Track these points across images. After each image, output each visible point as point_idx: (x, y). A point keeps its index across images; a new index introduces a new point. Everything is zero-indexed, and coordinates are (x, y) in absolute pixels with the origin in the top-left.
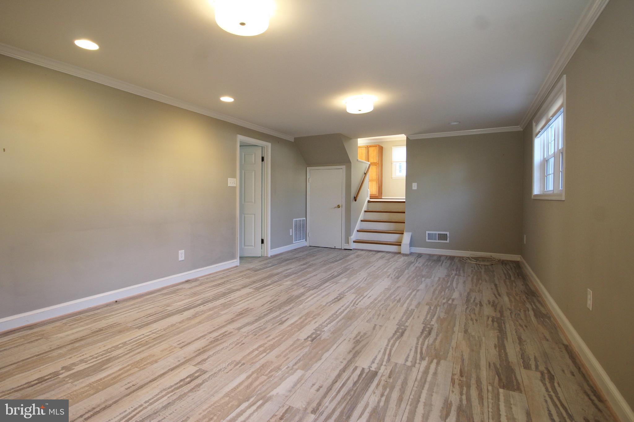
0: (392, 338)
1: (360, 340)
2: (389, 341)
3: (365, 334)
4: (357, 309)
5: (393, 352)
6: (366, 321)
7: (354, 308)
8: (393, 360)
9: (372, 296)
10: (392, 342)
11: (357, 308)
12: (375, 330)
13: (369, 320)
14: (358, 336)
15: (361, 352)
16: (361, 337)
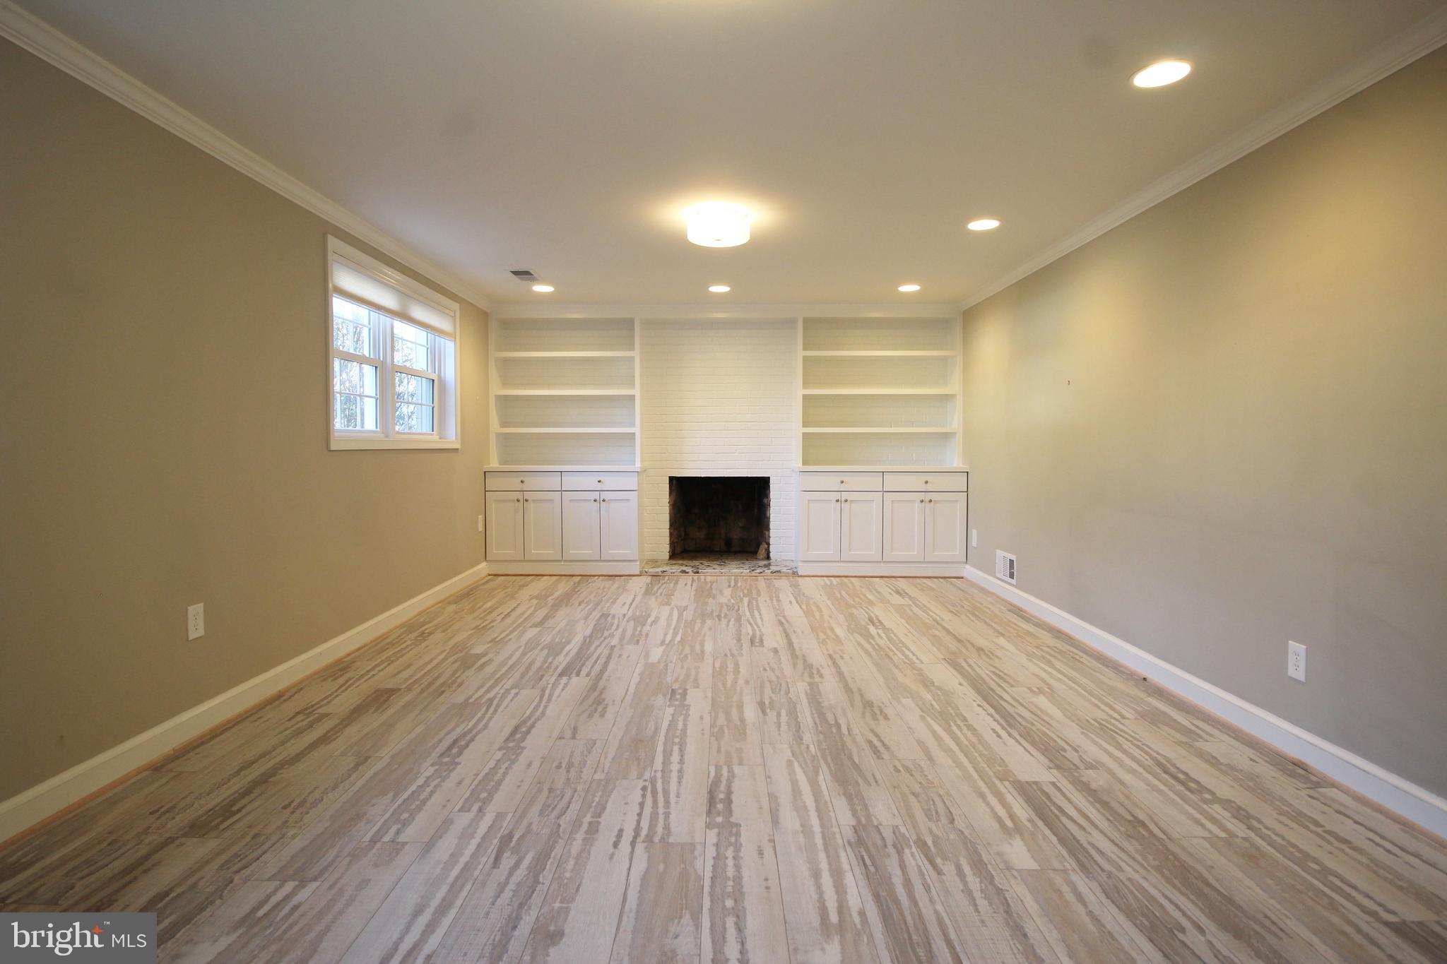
0: (538, 719)
1: (595, 706)
2: (543, 714)
3: (590, 716)
4: (634, 773)
5: (537, 700)
6: (598, 743)
7: (647, 776)
8: (537, 691)
9: (611, 849)
10: (538, 714)
11: (639, 777)
12: (572, 727)
13: (592, 748)
14: (603, 710)
15: (588, 691)
16: (596, 710)
